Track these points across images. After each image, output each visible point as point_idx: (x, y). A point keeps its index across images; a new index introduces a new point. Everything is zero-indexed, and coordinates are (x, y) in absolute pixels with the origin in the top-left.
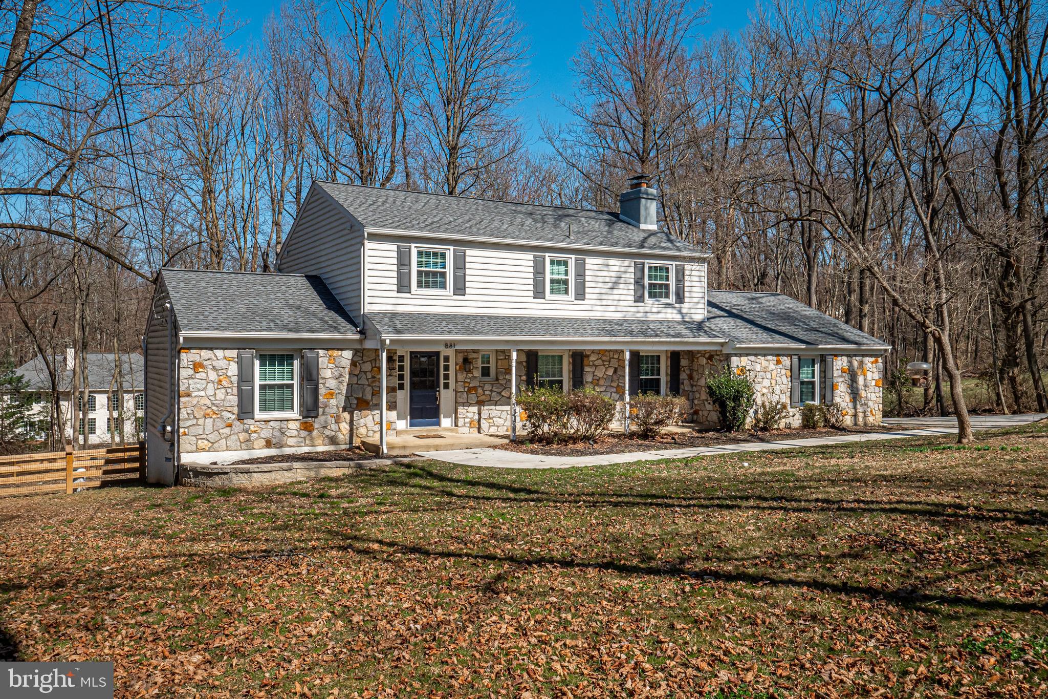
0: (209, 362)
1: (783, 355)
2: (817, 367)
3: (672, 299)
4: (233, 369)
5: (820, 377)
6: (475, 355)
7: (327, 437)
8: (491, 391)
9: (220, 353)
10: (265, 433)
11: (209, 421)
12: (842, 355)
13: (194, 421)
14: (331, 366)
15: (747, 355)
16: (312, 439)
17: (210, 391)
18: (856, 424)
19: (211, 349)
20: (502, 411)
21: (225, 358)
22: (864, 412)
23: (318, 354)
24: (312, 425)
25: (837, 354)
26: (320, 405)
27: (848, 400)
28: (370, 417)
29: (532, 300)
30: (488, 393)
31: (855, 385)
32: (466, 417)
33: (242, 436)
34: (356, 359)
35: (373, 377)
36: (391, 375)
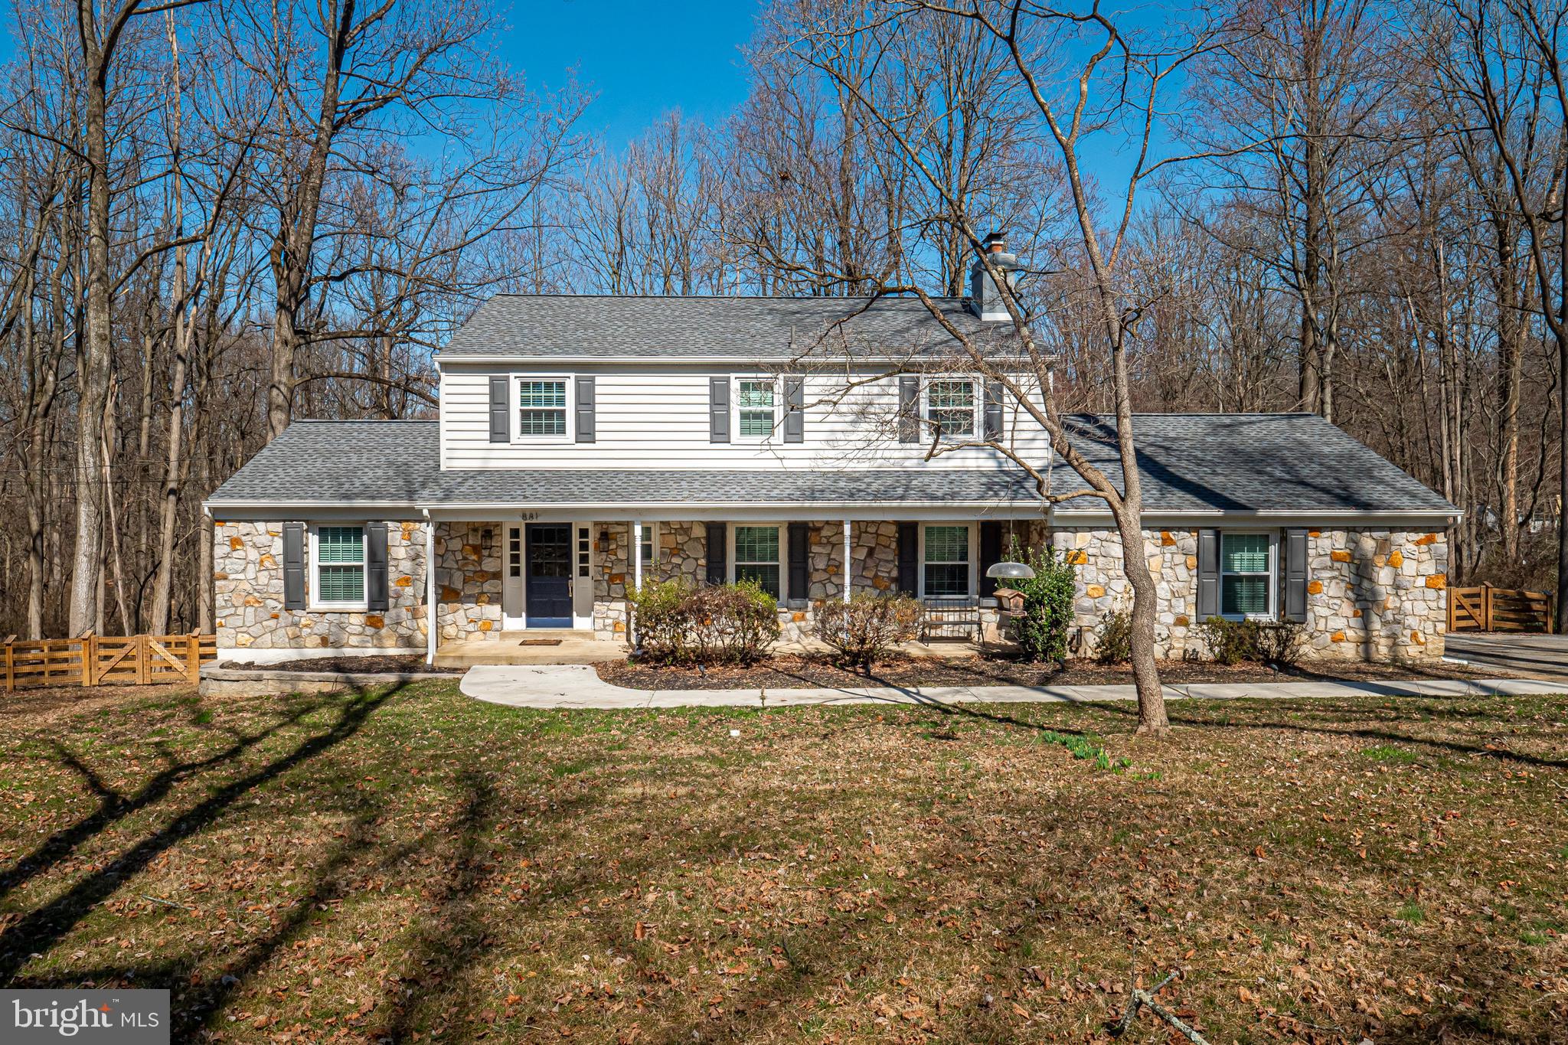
0: (248, 538)
1: (1180, 529)
2: (1273, 550)
3: (978, 435)
4: (278, 547)
5: (1280, 569)
6: (620, 529)
7: (401, 636)
9: (261, 526)
10: (322, 628)
11: (250, 610)
12: (1333, 529)
13: (232, 610)
14: (405, 543)
15: (1091, 529)
16: (380, 639)
17: (251, 572)
18: (1368, 660)
19: (251, 521)
21: (268, 532)
22: (1393, 636)
23: (386, 526)
24: (381, 621)
25: (1316, 527)
26: (391, 593)
27: (1350, 613)
28: (462, 612)
29: (708, 445)
31: (1366, 584)
32: (608, 617)
33: (290, 631)
34: (441, 535)
35: (465, 558)
36: (490, 556)
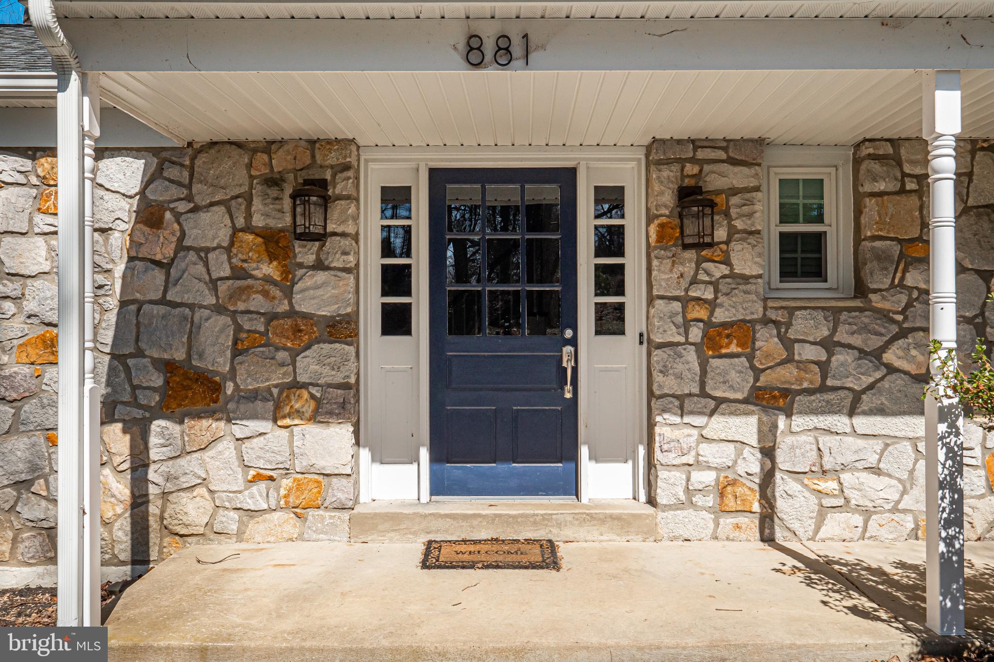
6: (738, 177)
8: (829, 345)
20: (889, 440)
28: (226, 449)
30: (809, 353)
32: (699, 464)
34: (159, 193)
35: (239, 274)
36: (320, 266)
